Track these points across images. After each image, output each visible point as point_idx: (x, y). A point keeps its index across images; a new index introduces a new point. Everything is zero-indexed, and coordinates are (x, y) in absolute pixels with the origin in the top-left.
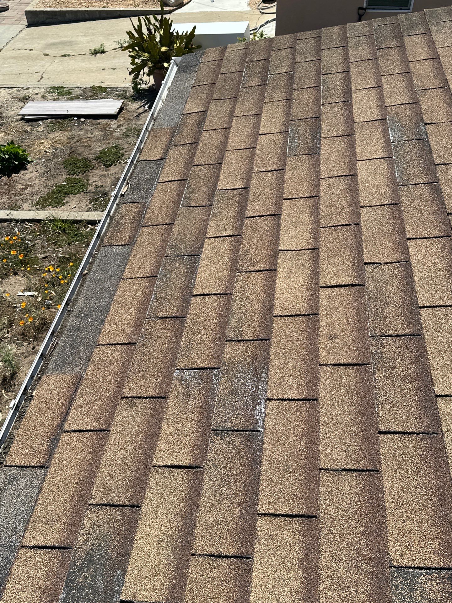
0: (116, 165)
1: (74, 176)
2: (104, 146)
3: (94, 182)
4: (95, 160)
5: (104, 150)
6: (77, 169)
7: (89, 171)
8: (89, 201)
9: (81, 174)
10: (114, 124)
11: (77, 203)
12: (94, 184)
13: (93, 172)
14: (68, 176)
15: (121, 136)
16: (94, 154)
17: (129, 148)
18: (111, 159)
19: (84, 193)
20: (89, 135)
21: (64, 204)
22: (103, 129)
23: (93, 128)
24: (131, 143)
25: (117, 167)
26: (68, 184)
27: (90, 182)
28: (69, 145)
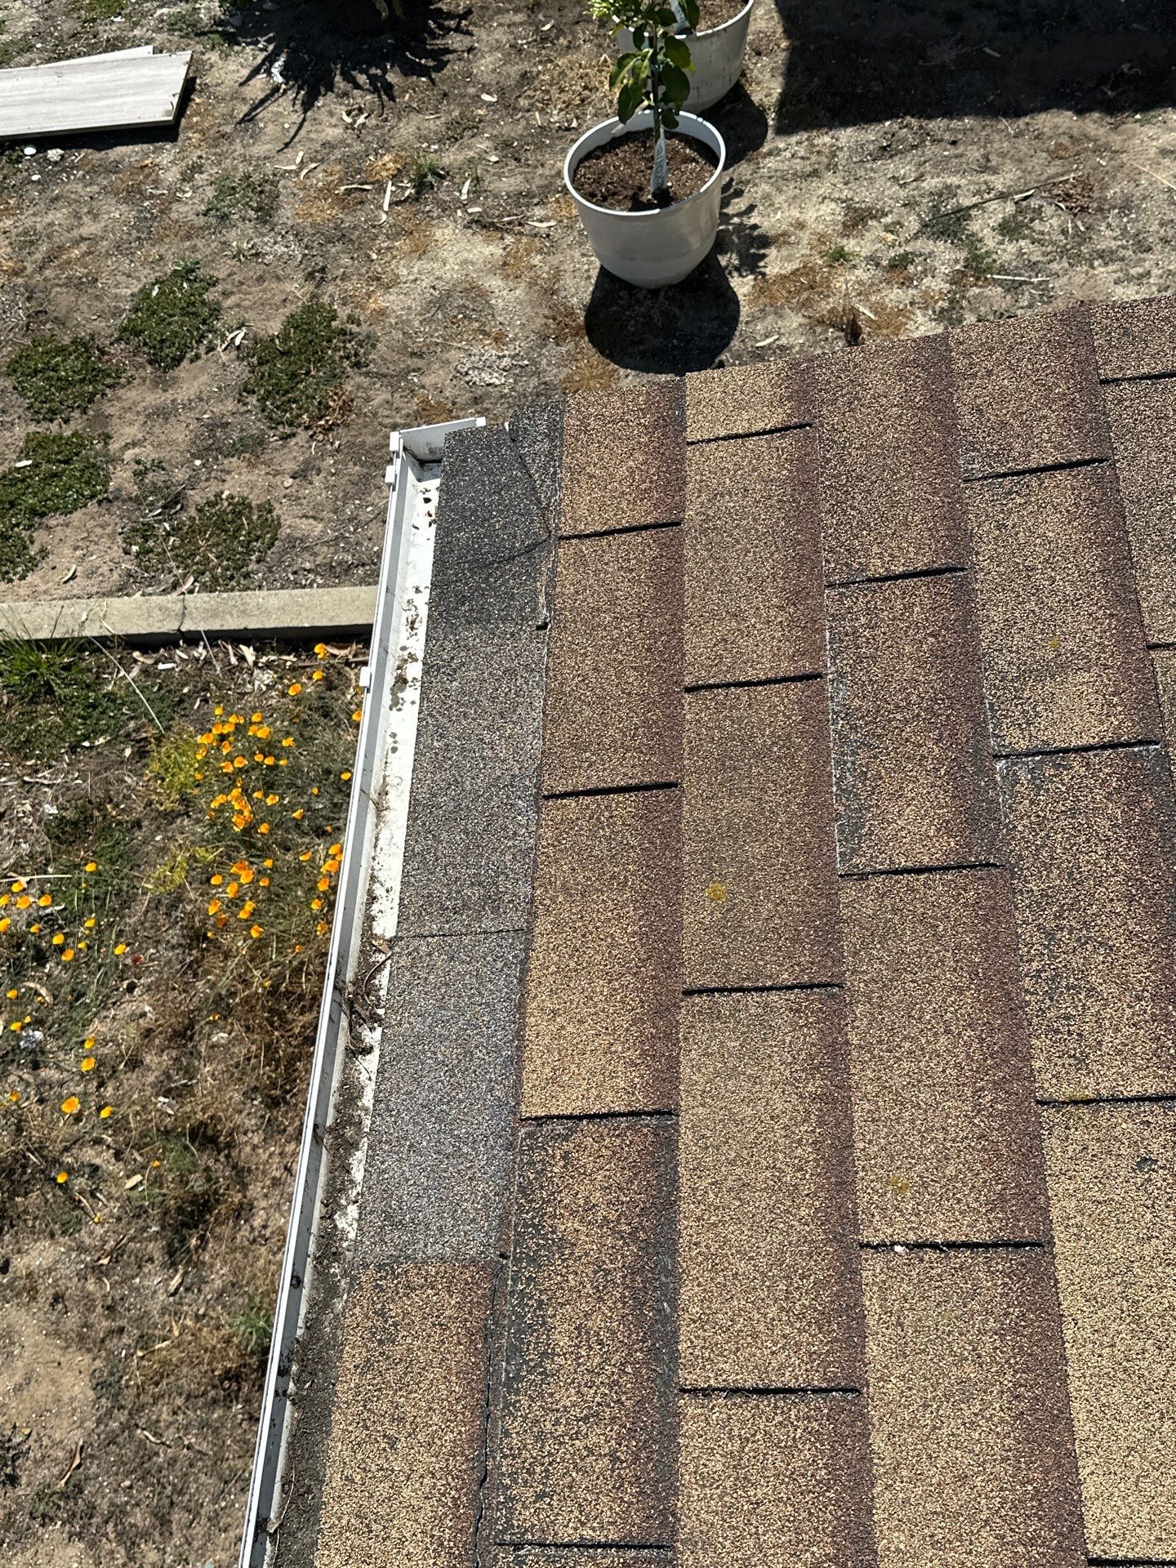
0: (197, 357)
1: (54, 427)
2: (147, 275)
3: (127, 446)
4: (119, 340)
5: (145, 293)
6: (60, 389)
7: (104, 395)
8: (119, 539)
9: (76, 414)
10: (166, 159)
11: (79, 553)
12: (129, 455)
13: (119, 399)
14: (33, 428)
15: (202, 220)
16: (114, 315)
17: (237, 278)
18: (175, 334)
19: (100, 503)
20: (89, 228)
21: (32, 565)
22: (133, 194)
23: (96, 188)
24: (240, 251)
25: (202, 369)
26: (36, 465)
27: (114, 446)
28: (20, 280)
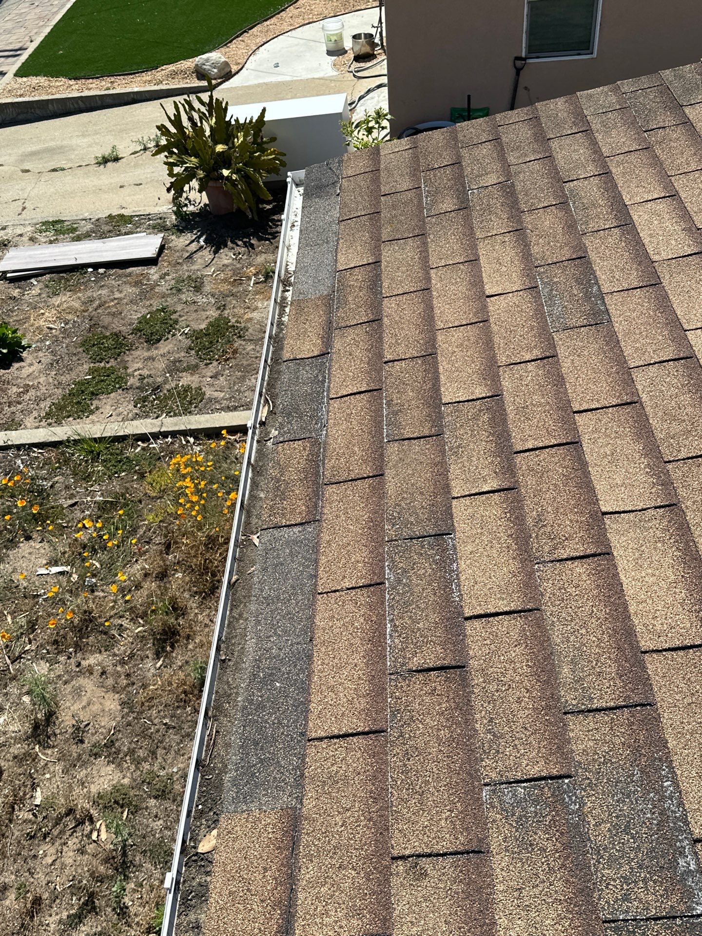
0: (168, 339)
1: (102, 365)
2: (144, 311)
3: (135, 370)
4: (132, 334)
5: (144, 317)
6: (105, 351)
7: (125, 353)
8: (132, 402)
9: (112, 360)
10: (153, 272)
11: (113, 408)
12: (136, 373)
13: (132, 355)
14: (92, 365)
15: (169, 292)
16: (129, 325)
17: (185, 311)
18: (158, 331)
19: (123, 390)
20: (117, 295)
21: (92, 412)
22: (138, 283)
23: (120, 282)
24: (187, 301)
25: (170, 343)
26: (94, 378)
27: (130, 371)
28: (86, 314)
